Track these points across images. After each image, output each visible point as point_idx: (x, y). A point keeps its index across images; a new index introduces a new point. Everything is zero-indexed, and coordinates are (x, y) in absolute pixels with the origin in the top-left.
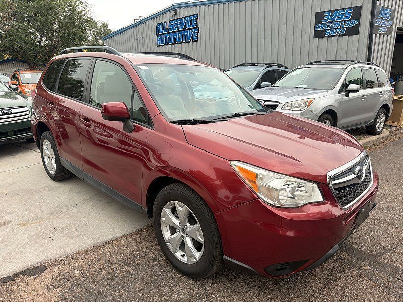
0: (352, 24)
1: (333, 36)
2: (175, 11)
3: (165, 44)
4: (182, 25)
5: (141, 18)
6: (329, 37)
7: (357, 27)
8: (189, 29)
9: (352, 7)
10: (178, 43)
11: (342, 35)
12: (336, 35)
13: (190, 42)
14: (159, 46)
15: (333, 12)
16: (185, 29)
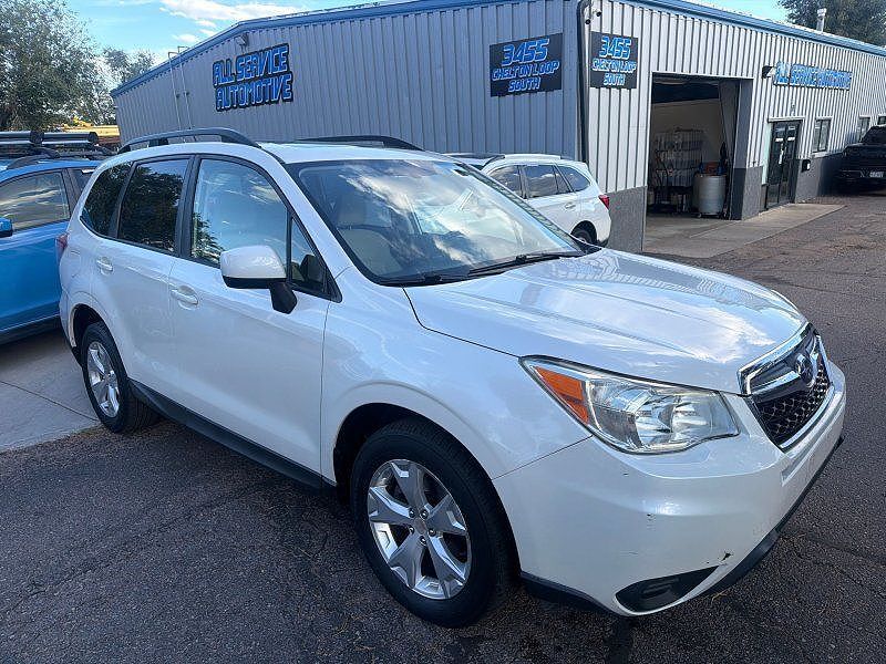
0: (550, 69)
1: (521, 92)
2: (246, 38)
3: (232, 107)
4: (261, 65)
5: (182, 50)
6: (515, 93)
7: (559, 73)
8: (274, 75)
9: (546, 37)
10: (257, 105)
11: (536, 91)
12: (527, 91)
13: (277, 102)
14: (221, 110)
15: (517, 44)
16: (266, 76)
